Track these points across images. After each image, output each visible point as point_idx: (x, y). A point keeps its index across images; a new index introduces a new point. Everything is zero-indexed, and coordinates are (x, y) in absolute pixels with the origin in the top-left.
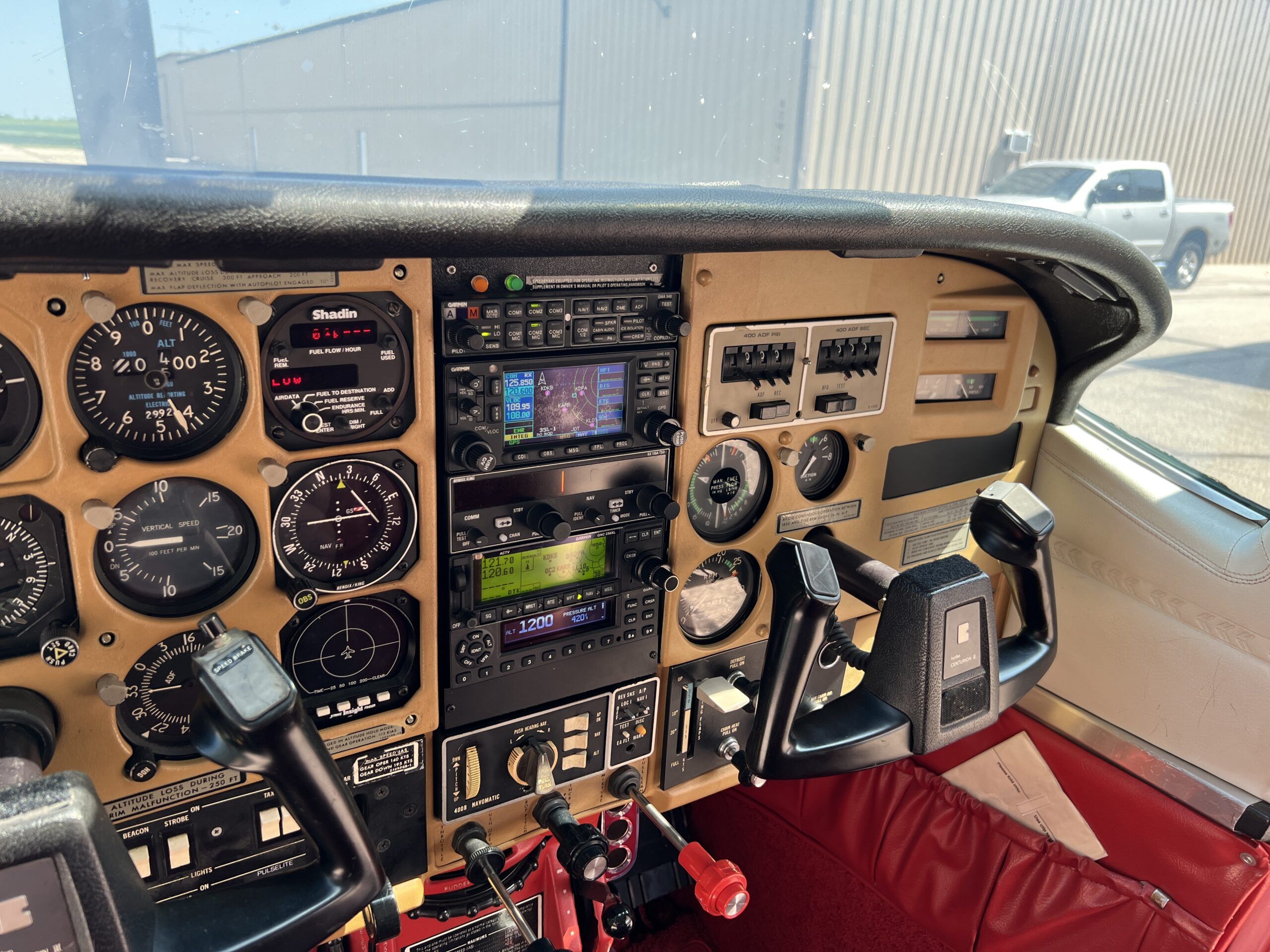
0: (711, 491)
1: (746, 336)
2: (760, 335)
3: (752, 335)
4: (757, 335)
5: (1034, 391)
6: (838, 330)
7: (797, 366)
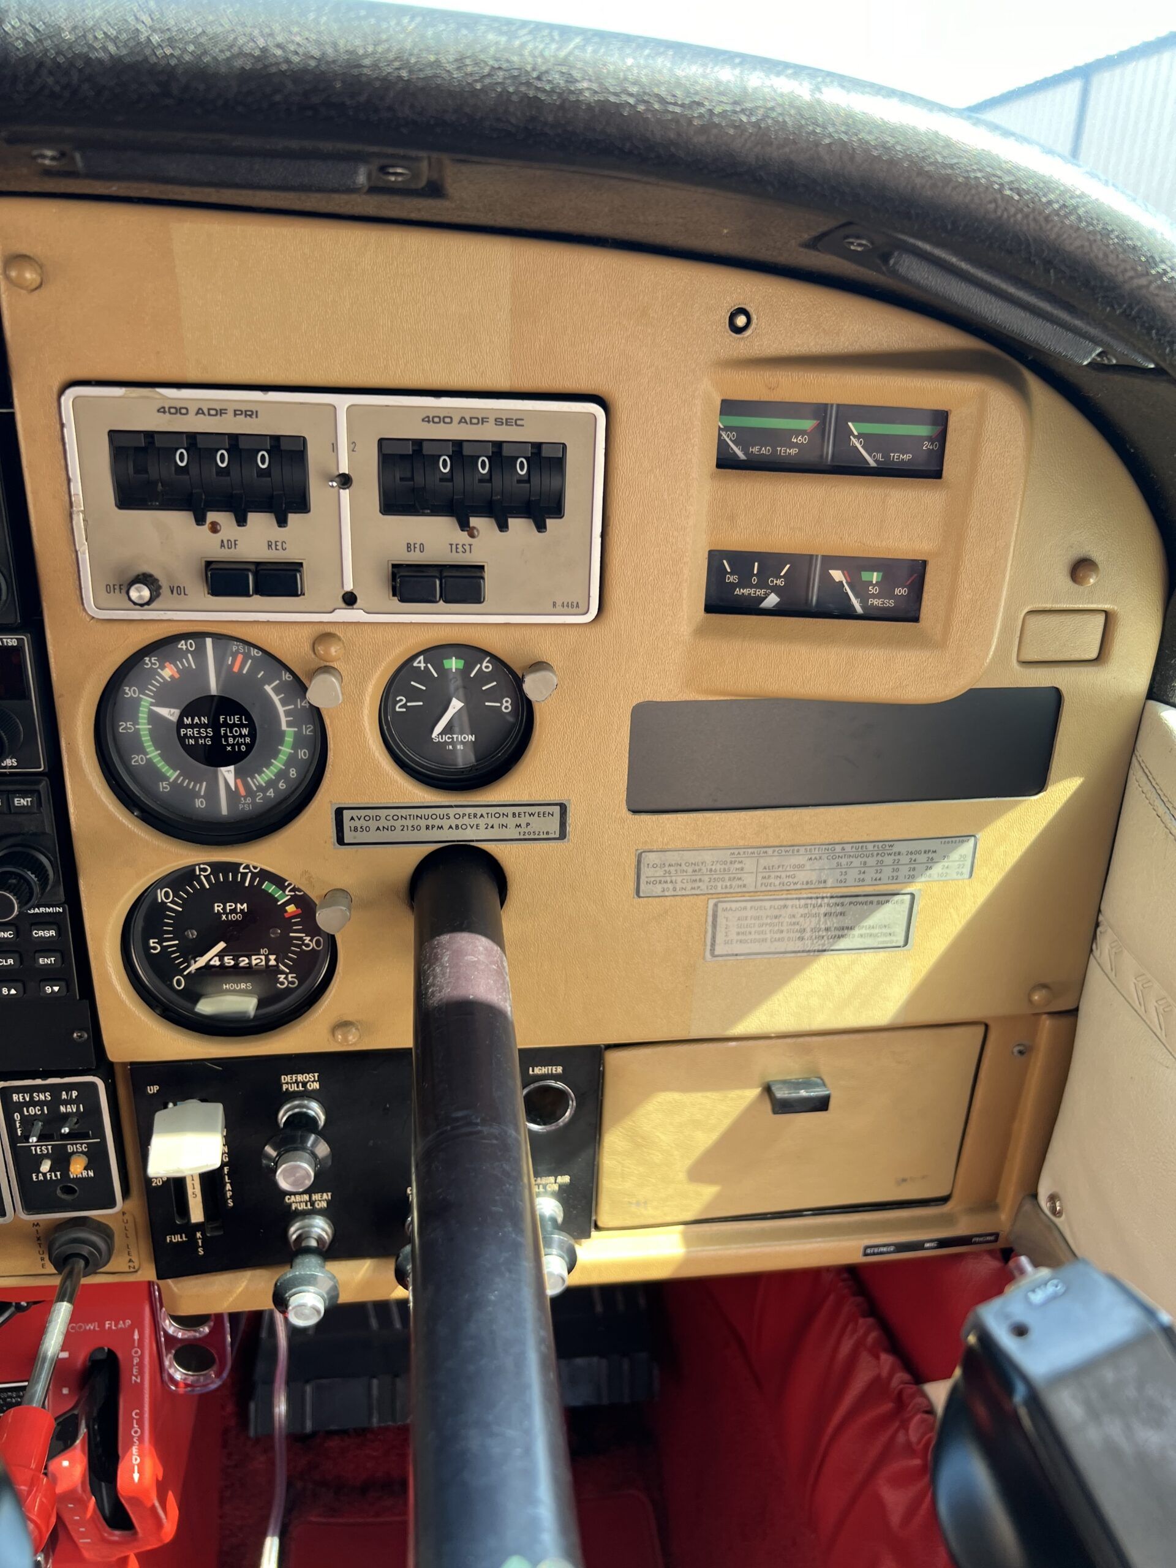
0: (182, 739)
1: (162, 410)
2: (199, 411)
3: (179, 411)
4: (193, 410)
5: (1101, 618)
6: (427, 420)
7: (318, 492)
